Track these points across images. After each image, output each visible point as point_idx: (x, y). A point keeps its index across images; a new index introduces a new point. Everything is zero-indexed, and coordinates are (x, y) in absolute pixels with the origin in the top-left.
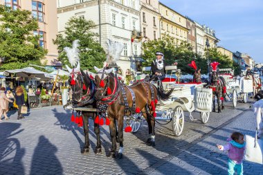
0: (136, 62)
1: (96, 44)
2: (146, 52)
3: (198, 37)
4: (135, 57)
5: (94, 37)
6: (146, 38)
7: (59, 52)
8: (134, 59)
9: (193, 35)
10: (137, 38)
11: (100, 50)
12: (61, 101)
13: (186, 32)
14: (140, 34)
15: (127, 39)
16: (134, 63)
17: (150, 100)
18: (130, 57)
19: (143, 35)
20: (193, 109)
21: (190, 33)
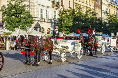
0: (55, 23)
1: (27, 12)
2: (62, 17)
3: (103, 5)
4: (54, 19)
5: (26, 8)
6: (63, 6)
7: (3, 17)
8: (53, 21)
9: (100, 4)
10: (56, 6)
11: (30, 16)
12: (5, 48)
13: (94, 2)
14: (58, 3)
15: (49, 7)
16: (53, 24)
17: (51, 46)
18: (51, 20)
19: (60, 4)
20: (73, 52)
21: (97, 3)
